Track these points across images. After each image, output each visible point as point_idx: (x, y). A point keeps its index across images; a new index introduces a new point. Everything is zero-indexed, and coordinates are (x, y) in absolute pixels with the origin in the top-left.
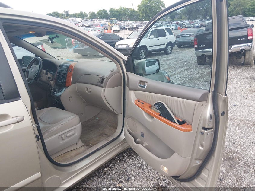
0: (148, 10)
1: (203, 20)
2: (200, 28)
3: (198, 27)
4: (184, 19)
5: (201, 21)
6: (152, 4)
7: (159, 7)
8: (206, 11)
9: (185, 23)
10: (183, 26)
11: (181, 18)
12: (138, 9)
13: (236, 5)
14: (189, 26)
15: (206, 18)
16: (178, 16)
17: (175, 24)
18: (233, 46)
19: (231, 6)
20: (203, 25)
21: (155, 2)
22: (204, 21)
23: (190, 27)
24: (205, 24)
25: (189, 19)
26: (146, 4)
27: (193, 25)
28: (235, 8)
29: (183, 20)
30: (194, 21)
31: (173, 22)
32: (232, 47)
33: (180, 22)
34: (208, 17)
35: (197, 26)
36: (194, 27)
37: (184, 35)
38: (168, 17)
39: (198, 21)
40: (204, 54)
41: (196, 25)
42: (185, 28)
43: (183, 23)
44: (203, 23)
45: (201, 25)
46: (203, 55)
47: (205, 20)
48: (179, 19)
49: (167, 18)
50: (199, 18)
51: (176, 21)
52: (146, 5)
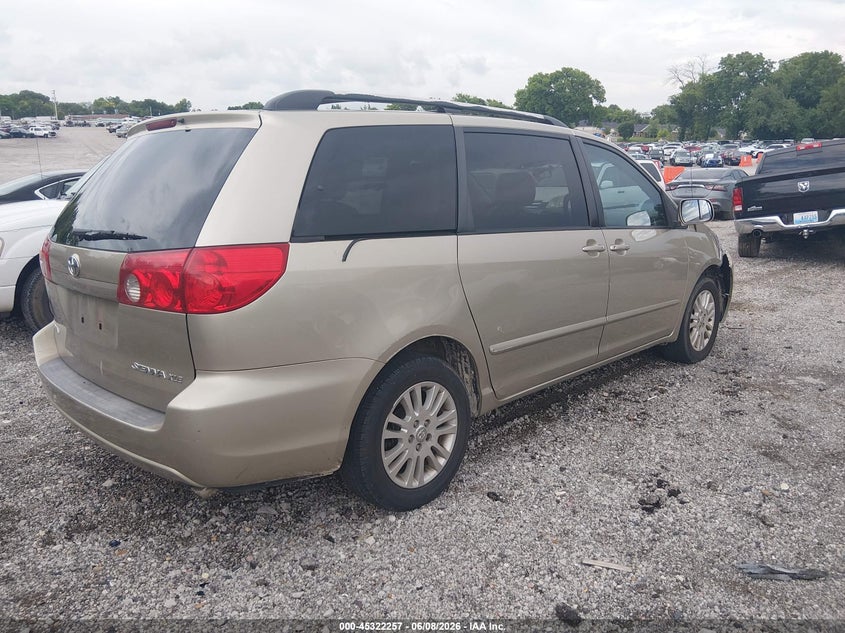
0: (548, 106)
1: (728, 142)
2: (721, 166)
3: (713, 164)
4: (663, 136)
5: (721, 148)
6: (563, 89)
7: (584, 99)
8: (739, 115)
9: (671, 150)
10: (667, 158)
11: (653, 135)
12: (516, 104)
13: (841, 99)
14: (685, 160)
15: (738, 138)
16: (645, 128)
17: (639, 151)
18: (835, 212)
19: (823, 102)
20: (729, 159)
21: (572, 82)
22: (732, 147)
23: (690, 165)
24: (737, 155)
25: (681, 139)
26: (544, 88)
27: (697, 156)
28: (835, 110)
29: (661, 140)
30: (699, 145)
31: (630, 145)
32: (830, 212)
33: (653, 146)
34: (744, 135)
35: (711, 162)
36: (700, 163)
37: (688, 183)
38: (612, 130)
39: (713, 144)
40: (759, 229)
41: (709, 157)
42: (673, 165)
43: (666, 151)
44: (731, 153)
45: (724, 158)
46: (757, 232)
47: (737, 143)
48: (646, 136)
49: (608, 133)
50: (713, 135)
51: (638, 142)
52: (542, 91)
